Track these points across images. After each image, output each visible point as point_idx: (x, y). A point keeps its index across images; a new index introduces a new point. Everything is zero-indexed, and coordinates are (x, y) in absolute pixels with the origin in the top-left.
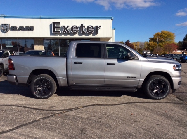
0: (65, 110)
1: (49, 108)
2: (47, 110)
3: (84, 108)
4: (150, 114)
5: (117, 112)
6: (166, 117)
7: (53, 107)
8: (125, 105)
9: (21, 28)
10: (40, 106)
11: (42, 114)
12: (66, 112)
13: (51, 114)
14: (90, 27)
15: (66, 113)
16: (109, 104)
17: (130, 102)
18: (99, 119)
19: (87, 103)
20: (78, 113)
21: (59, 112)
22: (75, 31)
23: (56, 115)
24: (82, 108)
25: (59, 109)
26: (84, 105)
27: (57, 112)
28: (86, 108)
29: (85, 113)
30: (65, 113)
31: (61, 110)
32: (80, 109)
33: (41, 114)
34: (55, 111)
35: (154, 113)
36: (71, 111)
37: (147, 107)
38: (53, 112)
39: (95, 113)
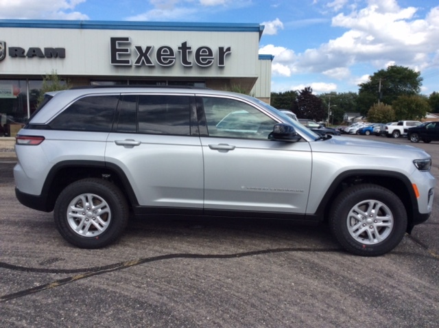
0: (85, 270)
1: (42, 264)
2: (34, 270)
3: (142, 267)
4: (323, 288)
6: (366, 299)
7: (57, 259)
9: (34, 51)
10: (22, 256)
11: (14, 284)
12: (85, 277)
13: (38, 284)
14: (203, 52)
15: (82, 281)
17: (276, 247)
19: (157, 251)
20: (117, 282)
21: (65, 276)
22: (167, 59)
24: (138, 264)
25: (69, 266)
26: (146, 257)
27: (59, 277)
28: (146, 264)
29: (137, 282)
30: (78, 281)
31: (73, 271)
32: (127, 269)
33: (11, 281)
34: (53, 275)
35: (336, 284)
36: (100, 276)
37: (321, 263)
38: (48, 277)
39: (166, 283)
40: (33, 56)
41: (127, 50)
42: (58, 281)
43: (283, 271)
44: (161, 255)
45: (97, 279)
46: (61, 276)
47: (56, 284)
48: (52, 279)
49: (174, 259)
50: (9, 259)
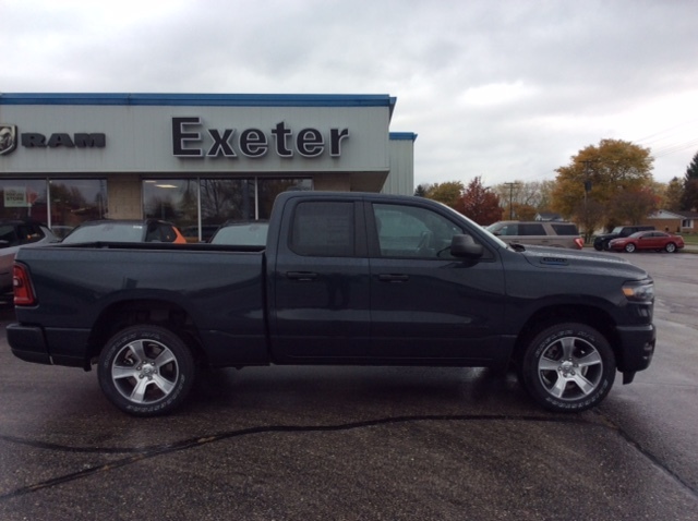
1: (91, 442)
2: (80, 450)
3: (220, 444)
4: (450, 464)
5: (331, 454)
6: (500, 474)
8: (372, 429)
9: (59, 139)
10: (64, 433)
11: (58, 466)
12: (148, 457)
13: (89, 467)
14: (308, 136)
15: (144, 462)
16: (318, 424)
17: (399, 415)
18: (257, 482)
19: (240, 423)
20: (189, 461)
21: (122, 456)
22: (256, 147)
23: (106, 467)
24: (213, 441)
25: (126, 444)
26: (226, 431)
27: (113, 457)
28: (226, 440)
29: (214, 461)
30: (139, 462)
31: (132, 450)
32: (200, 447)
33: (54, 463)
34: (106, 455)
35: (467, 458)
36: (166, 455)
38: (100, 457)
39: (251, 462)
40: (58, 145)
41: (196, 136)
42: (113, 462)
43: (403, 444)
44: (245, 428)
45: (163, 459)
46: (117, 456)
47: (112, 466)
48: (106, 460)
49: (263, 433)
50: (47, 438)
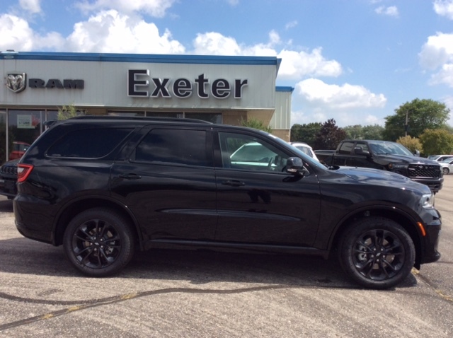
0: (81, 302)
1: (40, 295)
2: (31, 301)
3: (138, 300)
4: (320, 327)
5: (224, 313)
7: (55, 291)
8: (258, 294)
9: (53, 83)
10: (22, 286)
11: (9, 314)
12: (80, 309)
13: (32, 315)
14: (220, 84)
15: (77, 313)
16: (215, 288)
19: (156, 285)
20: (112, 314)
21: (61, 307)
22: (184, 91)
23: (46, 316)
24: (135, 297)
25: (67, 298)
26: (144, 290)
27: (54, 308)
28: (143, 298)
29: (131, 316)
30: (73, 313)
31: (69, 303)
32: (123, 302)
33: (7, 311)
34: (49, 306)
36: (95, 308)
37: (322, 301)
38: (44, 308)
39: (160, 318)
40: (52, 87)
41: (145, 83)
42: (53, 312)
43: (281, 308)
44: (159, 288)
45: (91, 312)
46: (57, 307)
47: (51, 315)
48: (48, 310)
49: (172, 293)
50: (8, 290)
